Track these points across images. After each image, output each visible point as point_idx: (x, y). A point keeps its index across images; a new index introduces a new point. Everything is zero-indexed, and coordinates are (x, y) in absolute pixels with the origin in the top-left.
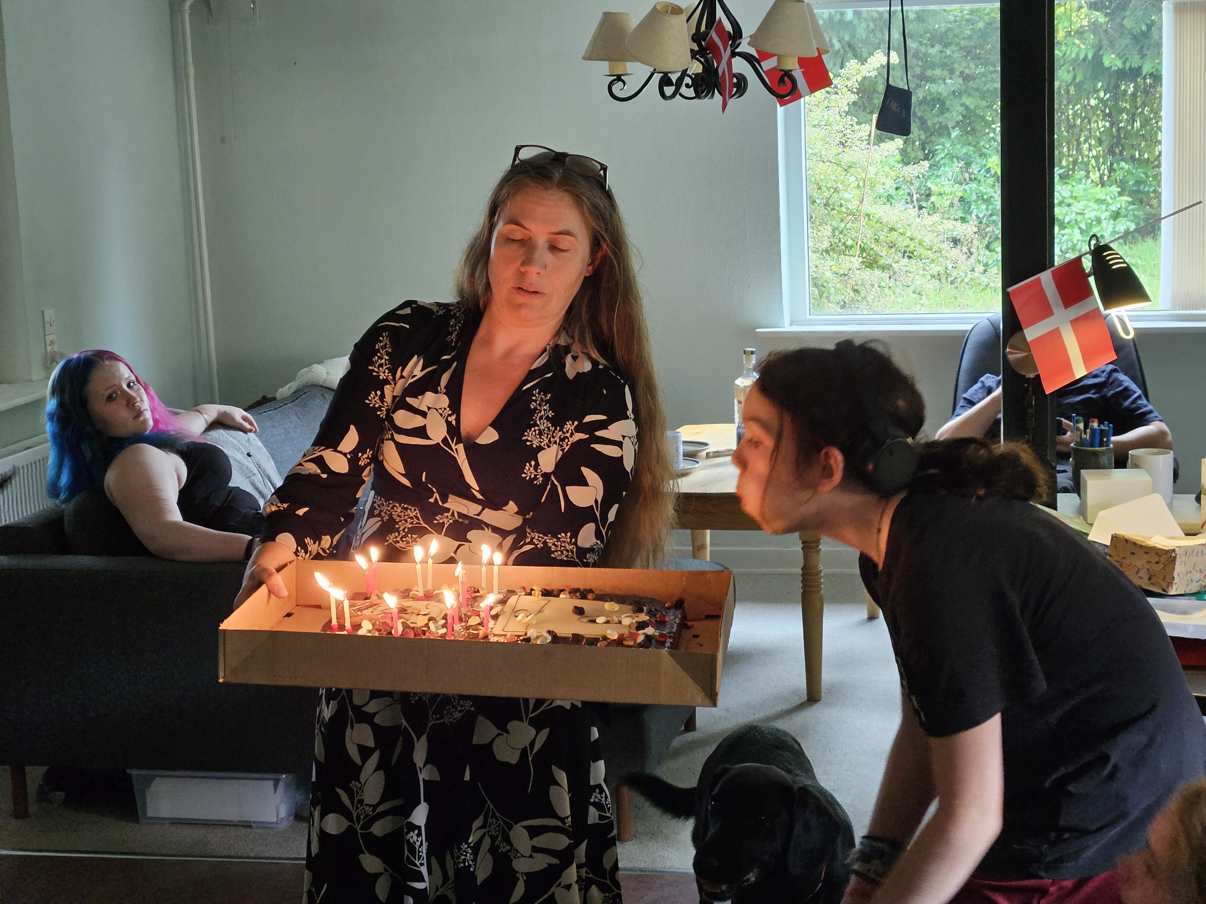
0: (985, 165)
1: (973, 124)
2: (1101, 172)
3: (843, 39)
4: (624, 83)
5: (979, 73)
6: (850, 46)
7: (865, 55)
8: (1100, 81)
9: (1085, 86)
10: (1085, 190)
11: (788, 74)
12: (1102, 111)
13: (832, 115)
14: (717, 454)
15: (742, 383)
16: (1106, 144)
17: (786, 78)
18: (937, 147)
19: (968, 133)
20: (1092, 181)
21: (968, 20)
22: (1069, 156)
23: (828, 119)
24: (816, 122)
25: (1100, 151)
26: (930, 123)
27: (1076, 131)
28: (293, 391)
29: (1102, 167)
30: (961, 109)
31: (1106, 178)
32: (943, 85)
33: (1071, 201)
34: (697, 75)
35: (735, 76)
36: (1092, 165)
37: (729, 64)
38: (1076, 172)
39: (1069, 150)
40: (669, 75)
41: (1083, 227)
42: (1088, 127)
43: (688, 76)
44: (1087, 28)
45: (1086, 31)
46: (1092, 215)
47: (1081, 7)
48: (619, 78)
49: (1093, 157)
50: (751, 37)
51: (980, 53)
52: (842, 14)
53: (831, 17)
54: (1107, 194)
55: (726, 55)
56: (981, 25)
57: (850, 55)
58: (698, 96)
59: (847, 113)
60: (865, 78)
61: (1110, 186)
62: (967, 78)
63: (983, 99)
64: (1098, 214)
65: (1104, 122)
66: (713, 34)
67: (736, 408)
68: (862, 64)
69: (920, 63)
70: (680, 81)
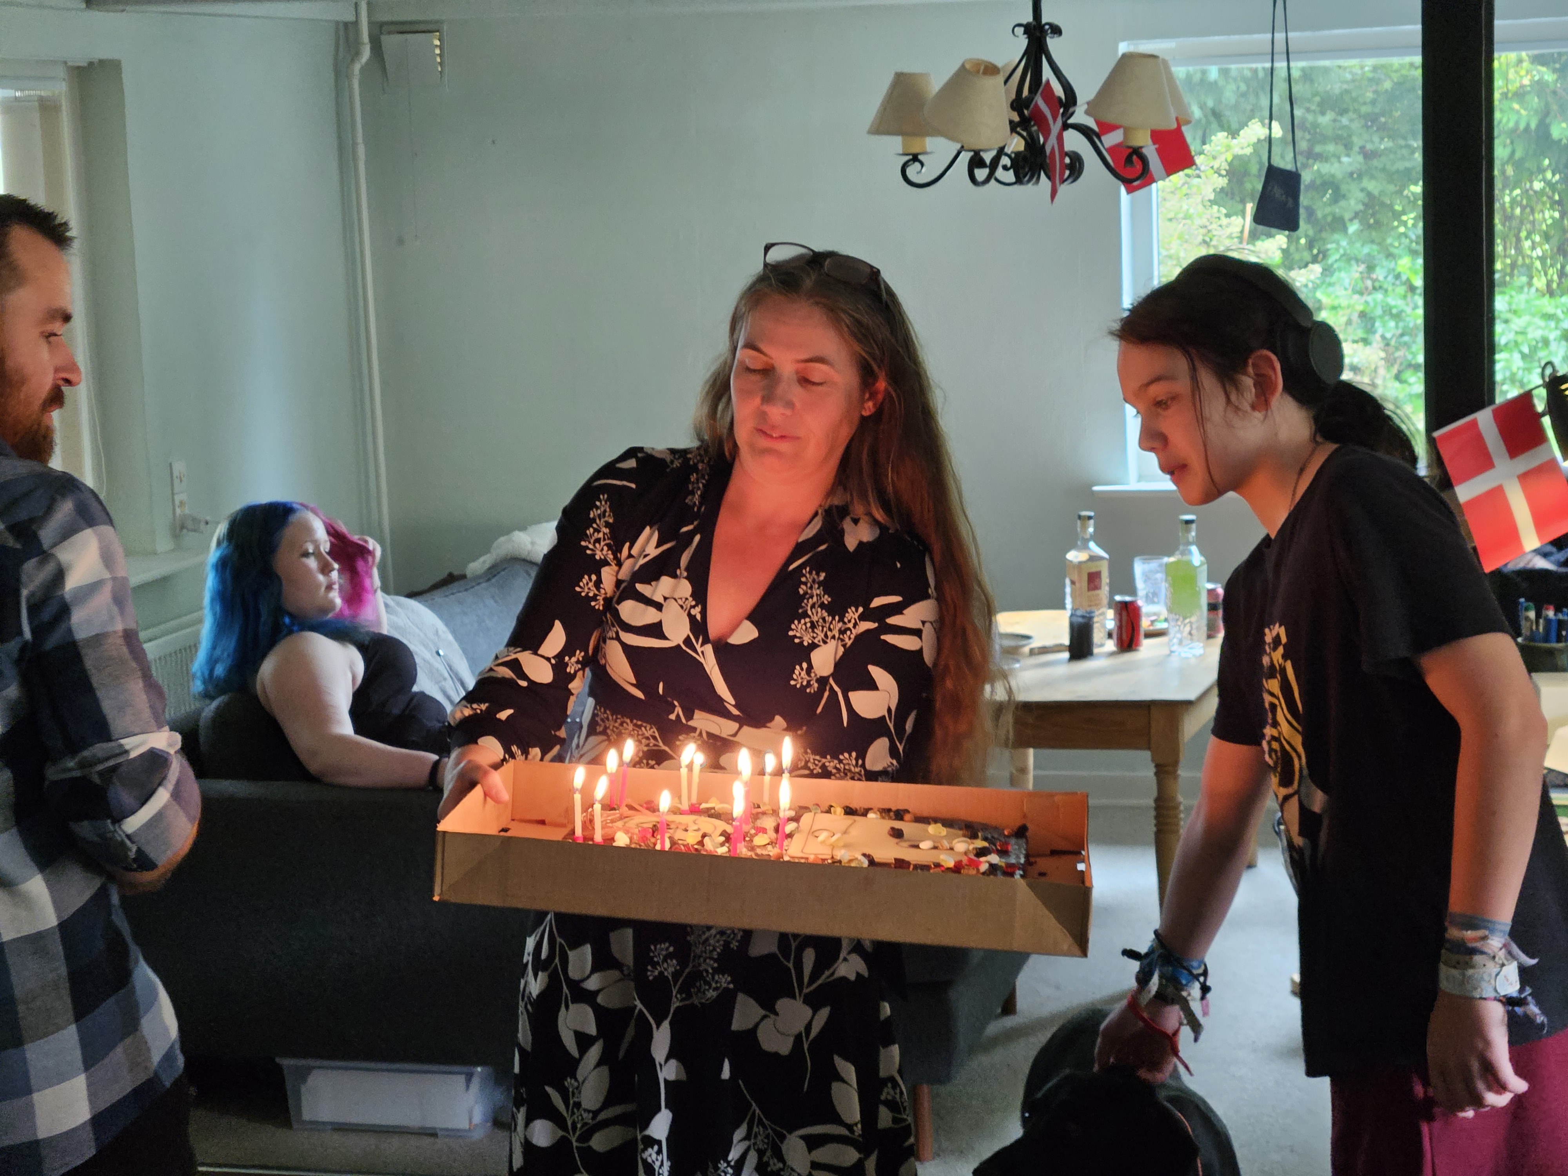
0: (1394, 270)
1: (1378, 216)
2: (1549, 277)
3: (1205, 104)
4: (922, 165)
5: (1386, 149)
6: (1216, 114)
7: (1234, 126)
8: (1545, 158)
9: (1527, 165)
10: (1527, 302)
11: (1137, 152)
12: (1549, 197)
13: (1193, 206)
14: (1044, 650)
15: (1076, 557)
16: (1555, 241)
17: (1134, 157)
18: (1329, 246)
19: (1370, 226)
20: (1537, 290)
21: (1370, 80)
22: (1505, 256)
23: (1188, 210)
24: (1172, 215)
25: (1547, 251)
26: (1319, 214)
27: (1514, 223)
28: (487, 566)
29: (1551, 271)
30: (1361, 196)
31: (1555, 285)
32: (1336, 165)
33: (1509, 316)
34: (1018, 154)
35: (1067, 154)
36: (1537, 269)
37: (1060, 139)
38: (1515, 278)
39: (1505, 249)
40: (982, 154)
41: (1526, 350)
42: (1531, 218)
43: (1007, 155)
44: (1529, 89)
45: (1529, 92)
46: (1538, 334)
47: (1520, 61)
48: (915, 158)
49: (1538, 258)
50: (1088, 103)
51: (1385, 123)
52: (1204, 72)
53: (1189, 77)
54: (1557, 307)
56: (1387, 85)
57: (1215, 125)
58: (1019, 180)
59: (1213, 202)
60: (1235, 157)
61: (1561, 296)
62: (1368, 155)
63: (1391, 181)
64: (1546, 333)
65: (1551, 211)
66: (1039, 101)
67: (1068, 590)
68: (1233, 138)
69: (1308, 136)
70: (995, 161)
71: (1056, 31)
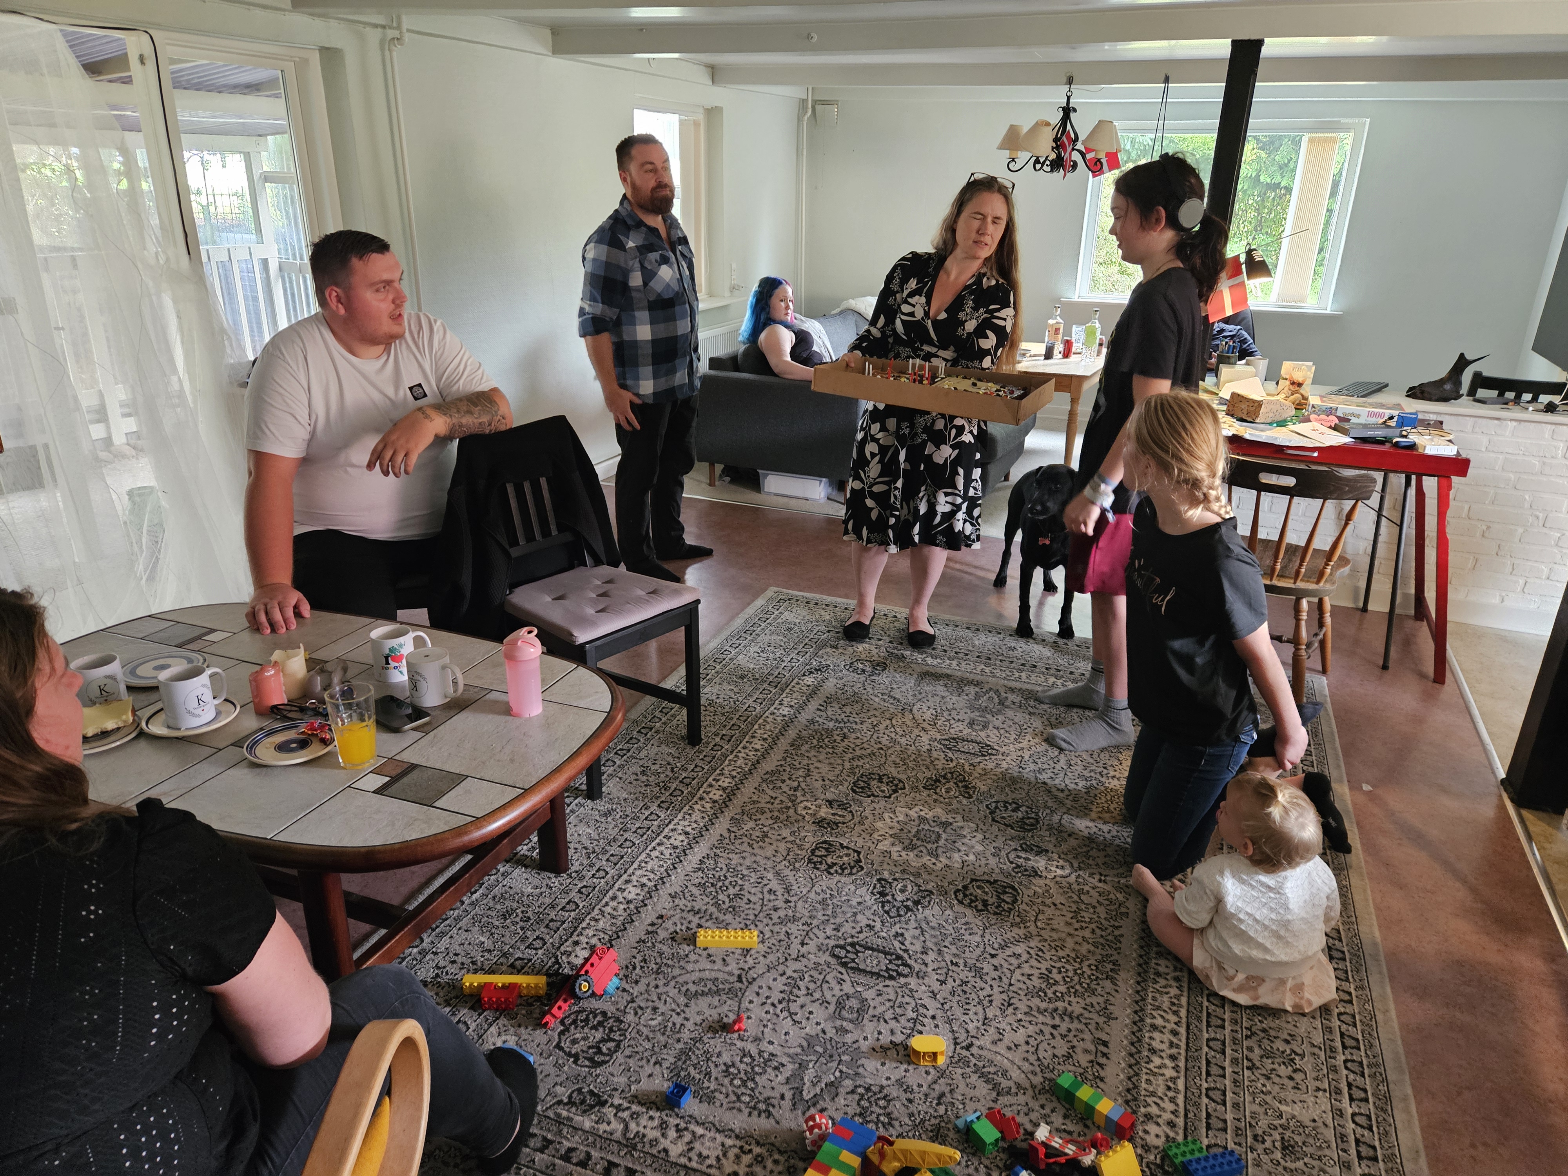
4: (1016, 163)
11: (1099, 160)
14: (1035, 355)
15: (1052, 321)
17: (1098, 163)
34: (1053, 159)
35: (1072, 161)
37: (1070, 154)
40: (1039, 159)
43: (1049, 159)
48: (1013, 160)
50: (1083, 140)
55: (1069, 149)
58: (1052, 171)
66: (1064, 138)
70: (1044, 162)
71: (1075, 110)
